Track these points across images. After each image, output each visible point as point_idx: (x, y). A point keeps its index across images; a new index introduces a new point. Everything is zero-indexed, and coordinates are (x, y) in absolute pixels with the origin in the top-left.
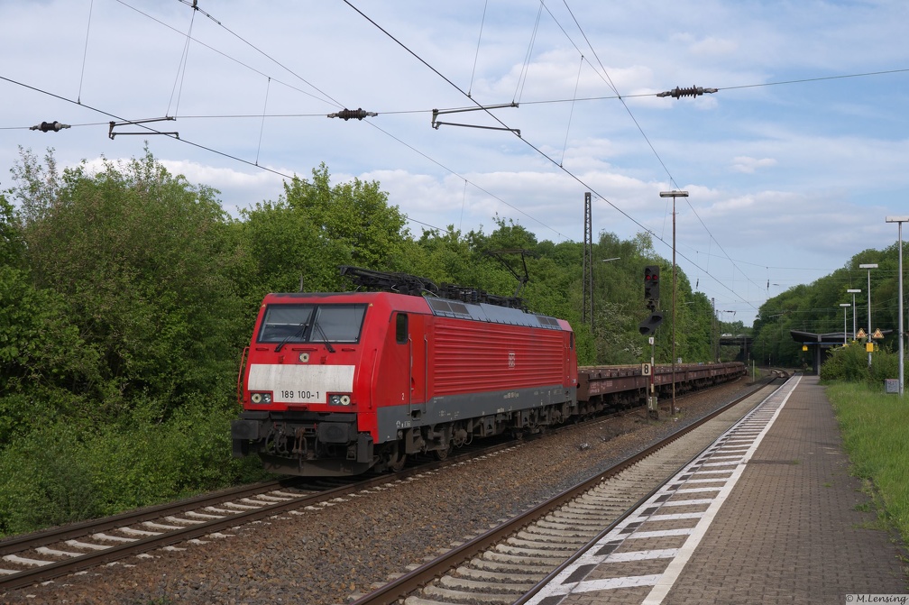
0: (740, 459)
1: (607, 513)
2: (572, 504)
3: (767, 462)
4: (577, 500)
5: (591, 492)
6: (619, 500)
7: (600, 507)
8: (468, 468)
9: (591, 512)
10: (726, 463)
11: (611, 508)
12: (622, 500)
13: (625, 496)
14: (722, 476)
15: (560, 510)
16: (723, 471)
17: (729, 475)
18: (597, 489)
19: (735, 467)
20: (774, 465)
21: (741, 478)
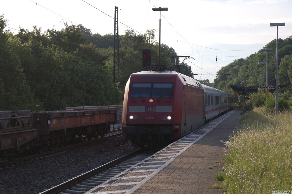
0: (174, 155)
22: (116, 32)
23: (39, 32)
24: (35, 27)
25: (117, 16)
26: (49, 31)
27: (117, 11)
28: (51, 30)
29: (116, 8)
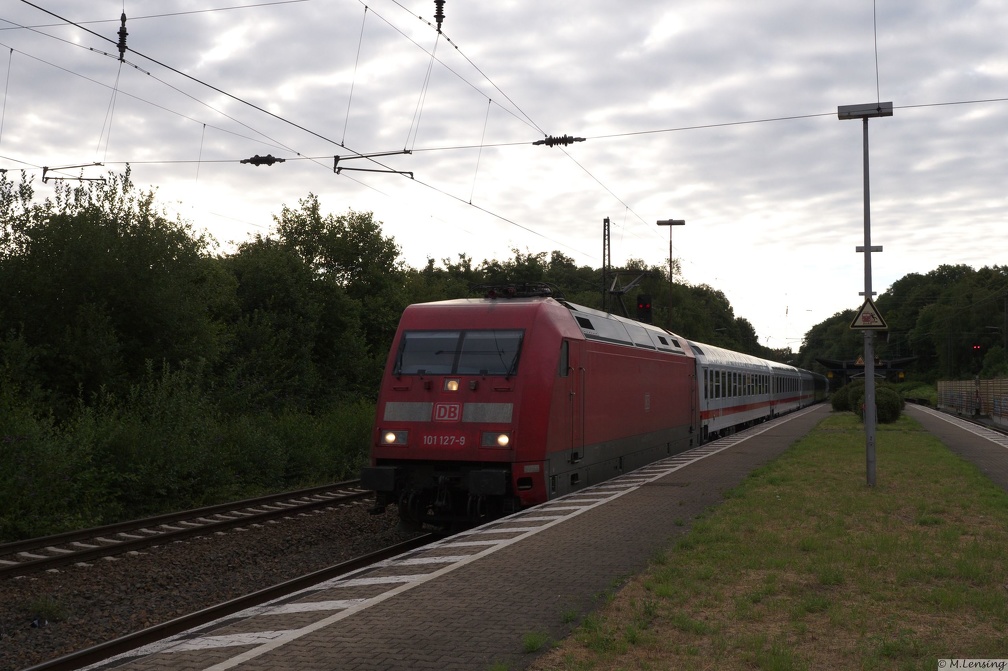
22: (607, 263)
23: (469, 266)
24: (462, 256)
25: (609, 235)
26: (486, 262)
27: (608, 226)
28: (490, 260)
29: (607, 221)
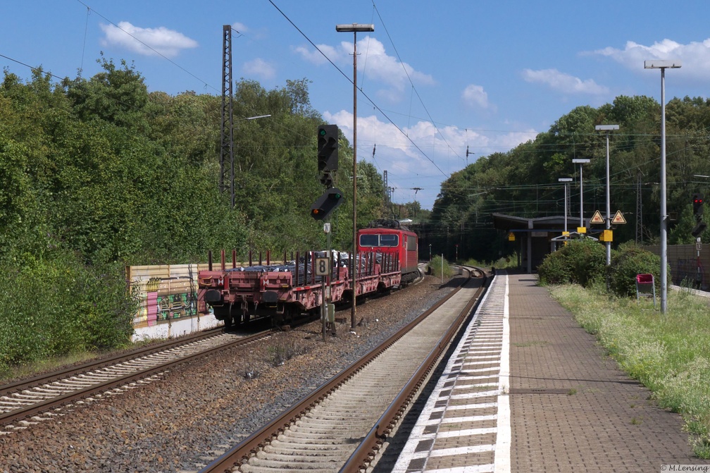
0: (496, 388)
1: (312, 465)
2: (261, 453)
3: (534, 391)
4: (265, 448)
5: (281, 436)
6: (322, 446)
7: (299, 458)
8: (103, 406)
9: (291, 464)
10: (481, 394)
11: (316, 458)
12: (326, 446)
13: (330, 441)
14: (485, 412)
15: (248, 463)
16: (483, 406)
17: (495, 411)
18: (287, 431)
19: (495, 399)
20: (546, 395)
21: (513, 414)
